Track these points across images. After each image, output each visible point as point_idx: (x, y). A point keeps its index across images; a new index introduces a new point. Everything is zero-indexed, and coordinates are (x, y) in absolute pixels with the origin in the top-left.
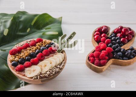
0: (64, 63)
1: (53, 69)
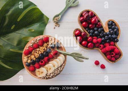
0: (64, 66)
1: (55, 71)
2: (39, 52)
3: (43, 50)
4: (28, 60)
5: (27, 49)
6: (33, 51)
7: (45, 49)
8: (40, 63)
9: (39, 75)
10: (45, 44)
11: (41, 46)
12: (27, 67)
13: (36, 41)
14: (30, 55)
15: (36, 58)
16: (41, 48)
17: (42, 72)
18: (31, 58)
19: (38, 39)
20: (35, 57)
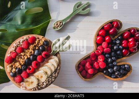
0: (59, 70)
1: (49, 78)
2: (25, 56)
3: (30, 53)
4: (12, 69)
5: (9, 55)
6: (17, 57)
7: (31, 52)
8: (27, 70)
9: (29, 86)
10: (32, 45)
11: (26, 49)
12: (13, 78)
13: (19, 44)
14: (13, 63)
15: (22, 65)
16: (26, 51)
17: (32, 83)
18: (15, 66)
19: (22, 41)
20: (20, 64)
